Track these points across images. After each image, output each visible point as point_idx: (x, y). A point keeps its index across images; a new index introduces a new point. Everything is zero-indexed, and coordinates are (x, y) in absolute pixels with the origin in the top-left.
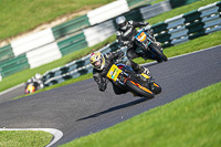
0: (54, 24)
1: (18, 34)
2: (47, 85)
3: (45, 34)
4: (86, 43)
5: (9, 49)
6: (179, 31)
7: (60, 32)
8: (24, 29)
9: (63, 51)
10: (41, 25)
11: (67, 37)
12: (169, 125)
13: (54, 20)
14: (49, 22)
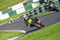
0: (23, 2)
1: (14, 5)
2: (22, 19)
3: (21, 5)
4: (32, 7)
5: (11, 9)
6: (57, 4)
7: (25, 4)
8: (15, 4)
9: (26, 10)
10: (20, 2)
11: (27, 6)
12: (55, 30)
13: (23, 1)
14: (22, 2)
